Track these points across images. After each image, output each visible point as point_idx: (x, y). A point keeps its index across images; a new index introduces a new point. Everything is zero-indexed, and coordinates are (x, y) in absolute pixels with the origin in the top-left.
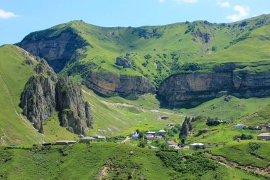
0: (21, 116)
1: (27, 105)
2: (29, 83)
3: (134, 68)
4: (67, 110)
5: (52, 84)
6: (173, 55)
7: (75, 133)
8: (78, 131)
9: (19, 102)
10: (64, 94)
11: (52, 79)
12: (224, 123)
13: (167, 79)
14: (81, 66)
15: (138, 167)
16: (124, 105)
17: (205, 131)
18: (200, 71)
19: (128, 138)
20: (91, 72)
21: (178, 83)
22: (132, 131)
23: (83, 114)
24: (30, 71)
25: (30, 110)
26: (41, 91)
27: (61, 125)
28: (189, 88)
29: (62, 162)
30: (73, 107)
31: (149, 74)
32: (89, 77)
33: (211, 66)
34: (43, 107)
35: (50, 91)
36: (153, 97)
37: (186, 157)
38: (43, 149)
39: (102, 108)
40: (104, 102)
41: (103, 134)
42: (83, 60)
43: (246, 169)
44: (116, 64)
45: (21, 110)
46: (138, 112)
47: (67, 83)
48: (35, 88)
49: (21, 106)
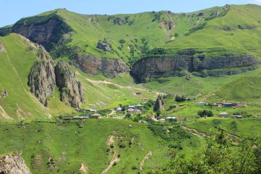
0: (30, 93)
1: (34, 83)
2: (34, 66)
3: (113, 51)
4: (65, 88)
6: (143, 40)
7: (72, 106)
8: (73, 105)
10: (62, 75)
11: (52, 63)
12: (189, 100)
13: (139, 61)
14: (68, 49)
16: (105, 82)
17: (175, 107)
18: (166, 55)
19: (114, 112)
20: (77, 55)
21: (149, 65)
22: (116, 104)
23: (77, 92)
24: (34, 56)
25: (37, 88)
26: (44, 73)
27: (61, 100)
28: (158, 69)
29: (79, 132)
30: (69, 86)
31: (124, 56)
32: (75, 58)
33: (175, 51)
34: (46, 86)
35: (51, 73)
36: (128, 75)
37: (170, 129)
40: (89, 79)
41: (93, 108)
42: (69, 44)
44: (97, 47)
46: (116, 88)
47: (64, 67)
48: (39, 70)
49: (29, 84)
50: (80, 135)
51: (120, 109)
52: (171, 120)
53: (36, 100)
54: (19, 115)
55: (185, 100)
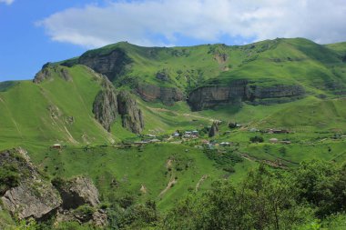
0: (94, 119)
1: (98, 111)
2: (98, 95)
4: (126, 115)
8: (134, 131)
9: (92, 108)
10: (124, 103)
13: (195, 90)
14: (129, 79)
16: (164, 109)
17: (228, 133)
20: (138, 84)
23: (138, 119)
26: (107, 101)
27: (123, 126)
28: (212, 97)
30: (131, 113)
31: (181, 85)
32: (136, 87)
33: (229, 81)
34: (109, 113)
35: (113, 101)
42: (131, 74)
45: (94, 115)
46: (174, 115)
48: (103, 99)
49: (93, 112)
50: (141, 158)
51: (177, 134)
52: (225, 145)
53: (101, 126)
54: (85, 140)
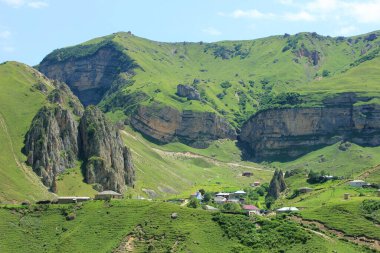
0: (25, 166)
2: (38, 117)
3: (205, 101)
4: (93, 158)
5: (74, 120)
6: (264, 83)
9: (23, 145)
10: (91, 134)
11: (75, 112)
12: (335, 179)
13: (253, 117)
14: (125, 97)
15: (182, 238)
16: (188, 155)
17: (304, 191)
18: (303, 105)
19: (186, 202)
20: (139, 106)
21: (269, 123)
22: (194, 191)
24: (41, 100)
26: (55, 128)
27: (85, 181)
28: (286, 130)
29: (64, 230)
30: (104, 154)
31: (227, 109)
32: (136, 113)
33: (320, 98)
34: (59, 153)
35: (70, 130)
36: (232, 144)
38: (36, 210)
39: (152, 158)
40: (157, 150)
41: (149, 195)
42: (128, 88)
43: (356, 241)
44: (177, 94)
45: (25, 158)
46: (207, 165)
47: (96, 118)
48: (46, 124)
49: (24, 151)
51: (200, 198)
53: (35, 179)
55: (326, 180)
